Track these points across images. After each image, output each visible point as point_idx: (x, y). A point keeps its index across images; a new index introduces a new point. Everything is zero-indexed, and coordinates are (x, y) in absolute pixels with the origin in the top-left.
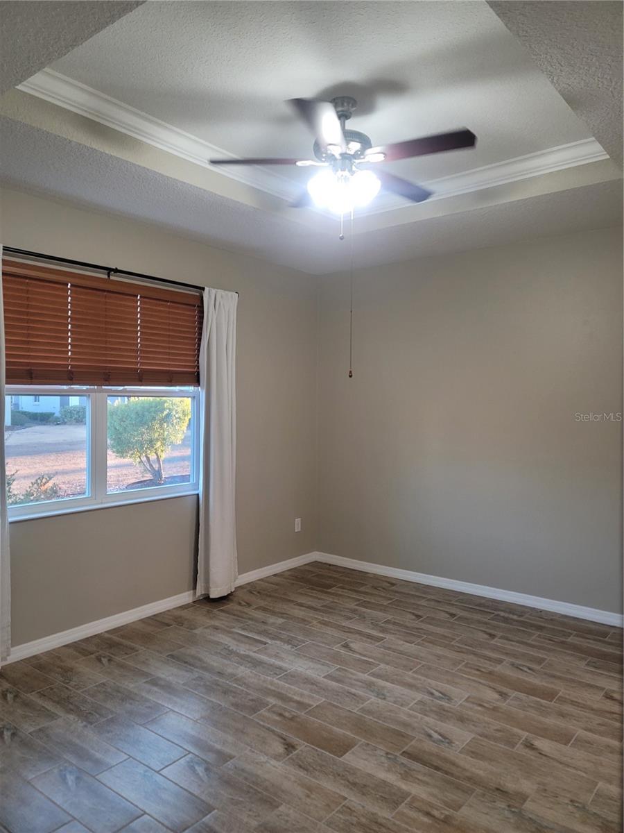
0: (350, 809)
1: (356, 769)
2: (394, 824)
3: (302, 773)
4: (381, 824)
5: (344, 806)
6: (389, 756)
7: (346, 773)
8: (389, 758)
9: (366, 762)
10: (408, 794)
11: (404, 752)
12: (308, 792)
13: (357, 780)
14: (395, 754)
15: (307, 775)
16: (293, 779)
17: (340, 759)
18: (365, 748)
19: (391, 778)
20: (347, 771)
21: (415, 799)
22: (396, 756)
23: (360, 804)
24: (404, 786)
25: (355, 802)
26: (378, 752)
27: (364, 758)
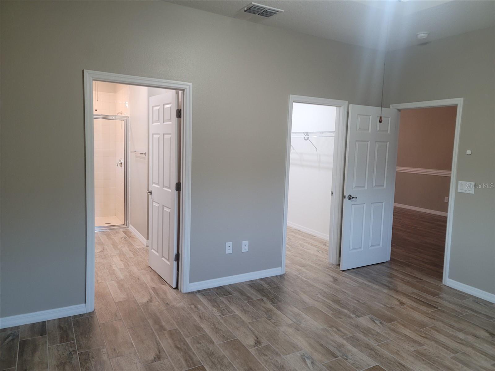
0: (376, 340)
1: (369, 357)
2: (356, 331)
3: (402, 362)
4: (363, 332)
5: (379, 343)
6: (346, 358)
7: (375, 356)
8: (347, 357)
9: (361, 358)
10: (344, 339)
11: (336, 357)
12: (398, 353)
13: (370, 351)
14: (341, 358)
15: (399, 361)
16: (408, 361)
17: (377, 364)
18: (360, 366)
19: (349, 347)
20: (375, 357)
21: (342, 337)
22: (341, 357)
23: (370, 341)
24: (345, 342)
25: (373, 342)
26: (352, 362)
27: (362, 361)
